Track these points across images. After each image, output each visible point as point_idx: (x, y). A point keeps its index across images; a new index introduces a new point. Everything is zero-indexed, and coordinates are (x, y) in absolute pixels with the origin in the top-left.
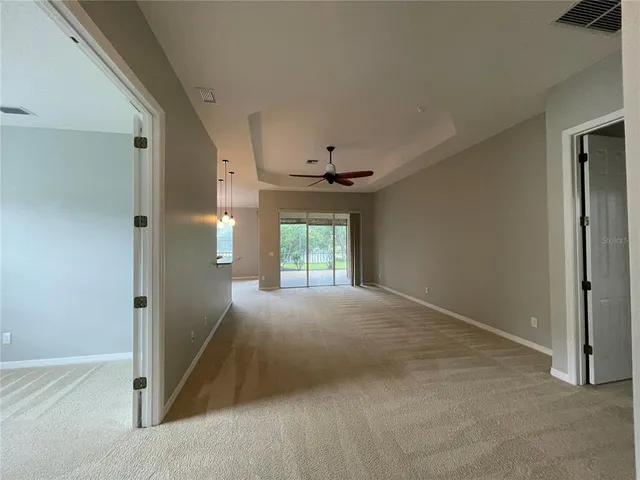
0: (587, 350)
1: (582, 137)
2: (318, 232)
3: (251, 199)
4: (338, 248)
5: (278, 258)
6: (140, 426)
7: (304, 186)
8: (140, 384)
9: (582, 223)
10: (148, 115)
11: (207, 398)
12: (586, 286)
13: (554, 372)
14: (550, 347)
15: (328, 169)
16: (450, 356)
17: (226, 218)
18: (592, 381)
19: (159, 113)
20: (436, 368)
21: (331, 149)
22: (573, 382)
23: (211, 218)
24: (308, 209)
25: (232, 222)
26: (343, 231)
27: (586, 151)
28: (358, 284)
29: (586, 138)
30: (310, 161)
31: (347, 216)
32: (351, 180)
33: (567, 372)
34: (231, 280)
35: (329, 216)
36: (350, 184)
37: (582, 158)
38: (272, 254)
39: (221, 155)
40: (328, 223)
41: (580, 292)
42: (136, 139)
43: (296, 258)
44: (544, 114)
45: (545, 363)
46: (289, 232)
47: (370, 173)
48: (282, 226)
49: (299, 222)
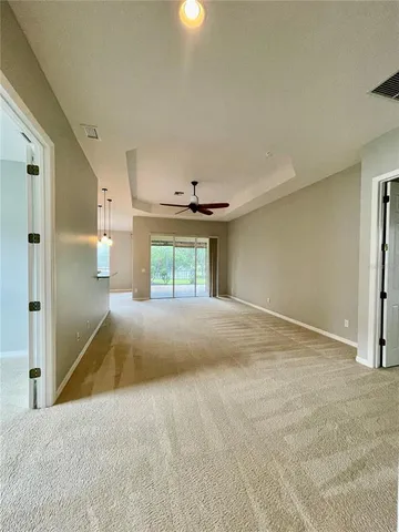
0: (382, 342)
1: (386, 183)
2: (182, 253)
3: (126, 224)
4: (199, 267)
5: (148, 275)
6: (35, 407)
7: (171, 214)
8: (34, 373)
9: (383, 249)
10: (39, 146)
11: (91, 385)
12: (383, 295)
13: (358, 359)
14: (356, 341)
15: (193, 200)
16: (284, 350)
17: (105, 239)
18: (384, 365)
19: (50, 145)
20: (273, 358)
21: (195, 183)
22: (372, 366)
23: (92, 239)
24: (175, 234)
25: (110, 242)
26: (204, 253)
27: (388, 194)
28: (215, 296)
29: (389, 184)
30: (177, 193)
31: (207, 240)
32: (211, 210)
33: (367, 358)
34: (108, 292)
35: (192, 240)
36: (210, 213)
37: (386, 199)
38: (143, 270)
39: (101, 185)
40: (191, 245)
41: (379, 300)
42: (29, 166)
43: (164, 274)
44: (360, 164)
45: (352, 352)
46: (158, 253)
47: (227, 205)
48: (152, 247)
49: (166, 244)
